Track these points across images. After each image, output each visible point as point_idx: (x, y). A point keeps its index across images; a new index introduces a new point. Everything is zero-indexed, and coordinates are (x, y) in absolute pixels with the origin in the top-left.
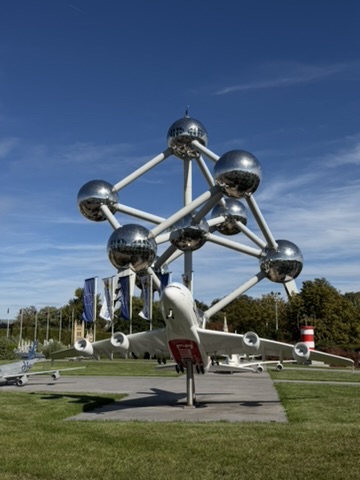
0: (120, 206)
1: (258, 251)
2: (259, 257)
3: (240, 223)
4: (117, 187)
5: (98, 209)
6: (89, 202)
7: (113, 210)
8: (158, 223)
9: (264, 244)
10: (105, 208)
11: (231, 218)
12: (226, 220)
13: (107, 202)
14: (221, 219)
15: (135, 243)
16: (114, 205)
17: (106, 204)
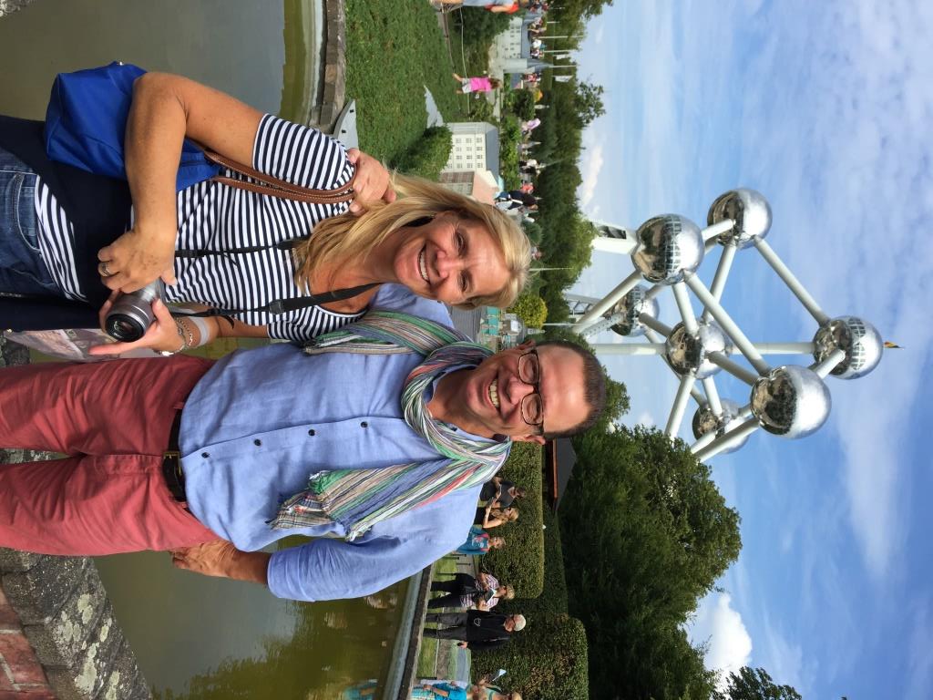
0: (732, 250)
4: (764, 244)
5: (726, 216)
6: (737, 204)
7: (724, 240)
8: (712, 291)
10: (728, 225)
13: (737, 230)
14: (718, 409)
15: (677, 248)
16: (734, 242)
17: (735, 227)
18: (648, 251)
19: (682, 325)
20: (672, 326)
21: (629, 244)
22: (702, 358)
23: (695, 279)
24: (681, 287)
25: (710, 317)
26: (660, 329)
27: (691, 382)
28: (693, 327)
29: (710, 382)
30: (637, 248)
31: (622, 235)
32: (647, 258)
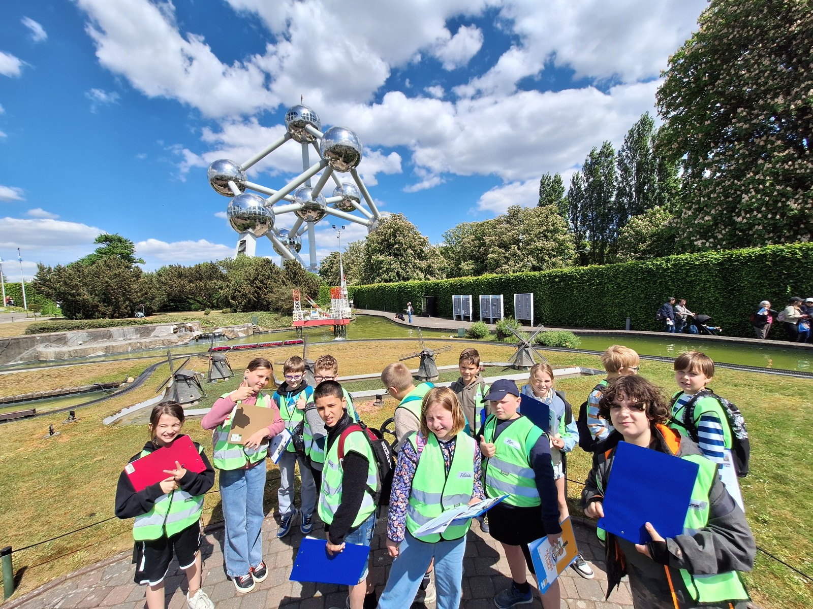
0: (248, 183)
1: (366, 221)
2: (367, 225)
3: (354, 202)
4: (243, 166)
5: (226, 186)
6: (218, 179)
7: (242, 187)
9: (371, 216)
10: (232, 184)
11: (348, 198)
12: (344, 200)
13: (235, 179)
14: (340, 198)
15: (250, 209)
16: (242, 183)
17: (234, 181)
18: (254, 227)
19: (296, 211)
20: (297, 218)
21: (248, 238)
22: (315, 202)
23: (270, 200)
24: (276, 209)
25: (289, 196)
26: (299, 224)
27: (328, 209)
28: (297, 206)
29: (329, 200)
30: (251, 234)
31: (243, 243)
32: (258, 228)
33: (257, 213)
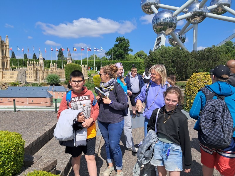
0: (161, 5)
5: (150, 8)
10: (153, 7)
11: (221, 5)
12: (218, 7)
14: (215, 6)
15: (165, 19)
16: (158, 5)
17: (154, 5)
18: (165, 30)
20: (187, 22)
21: (162, 37)
22: (201, 11)
23: (176, 13)
24: (178, 18)
25: (185, 10)
27: (208, 14)
30: (164, 34)
31: (159, 39)
32: (167, 30)
33: (169, 21)
